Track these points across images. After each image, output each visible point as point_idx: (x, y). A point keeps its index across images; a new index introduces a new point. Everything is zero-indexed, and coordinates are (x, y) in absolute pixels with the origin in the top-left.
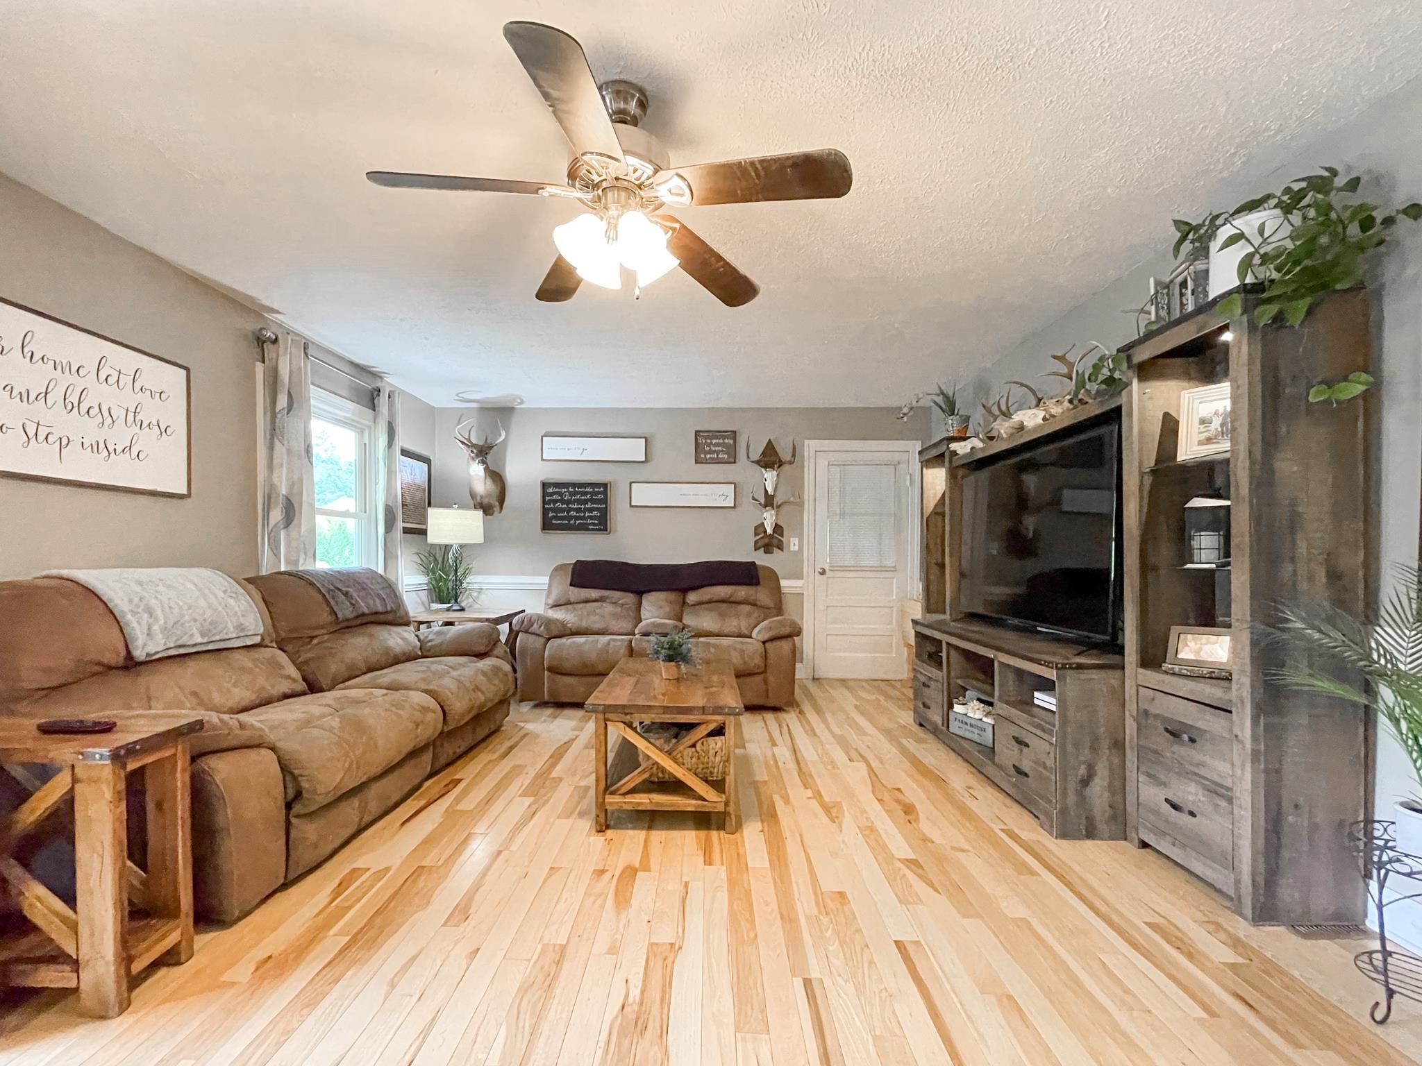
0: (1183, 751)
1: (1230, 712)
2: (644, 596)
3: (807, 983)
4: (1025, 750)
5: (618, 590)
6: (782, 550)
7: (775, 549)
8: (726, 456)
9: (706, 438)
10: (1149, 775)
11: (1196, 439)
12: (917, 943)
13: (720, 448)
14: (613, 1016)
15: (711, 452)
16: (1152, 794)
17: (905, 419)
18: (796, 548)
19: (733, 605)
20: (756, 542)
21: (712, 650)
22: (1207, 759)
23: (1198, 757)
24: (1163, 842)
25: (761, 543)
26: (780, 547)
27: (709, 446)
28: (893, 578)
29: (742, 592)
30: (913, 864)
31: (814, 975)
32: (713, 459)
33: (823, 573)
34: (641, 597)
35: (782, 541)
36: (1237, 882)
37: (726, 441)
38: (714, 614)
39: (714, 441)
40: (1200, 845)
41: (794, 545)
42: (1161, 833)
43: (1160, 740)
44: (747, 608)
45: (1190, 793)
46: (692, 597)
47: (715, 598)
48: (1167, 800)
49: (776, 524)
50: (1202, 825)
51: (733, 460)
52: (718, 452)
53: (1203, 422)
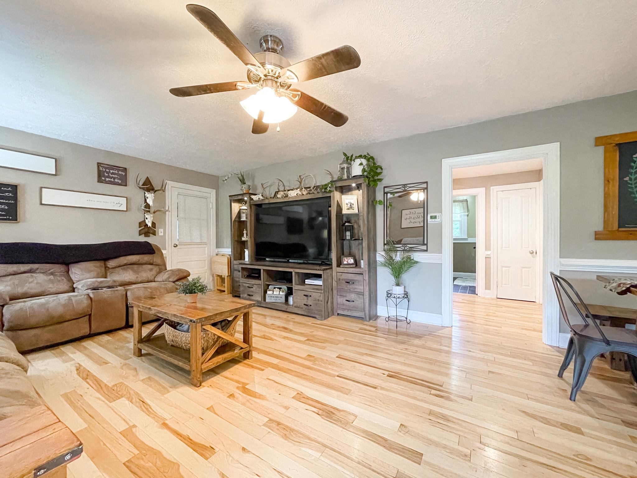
0: (350, 286)
1: (363, 274)
2: (70, 266)
3: (338, 376)
4: (309, 298)
5: (49, 263)
6: (155, 235)
7: (151, 235)
8: (120, 182)
9: (106, 168)
10: (341, 295)
11: (346, 208)
12: (339, 355)
13: (116, 176)
14: (321, 418)
15: (109, 177)
16: (341, 300)
17: (225, 182)
18: (162, 234)
19: (141, 266)
20: (140, 231)
21: (149, 290)
22: (357, 287)
23: (355, 287)
24: (345, 312)
25: (143, 231)
26: (154, 234)
27: (107, 173)
28: (205, 247)
29: (146, 258)
30: (308, 340)
31: (337, 374)
32: (110, 181)
33: (176, 246)
34: (68, 266)
35: (155, 231)
36: (365, 314)
37: (120, 173)
38: (131, 272)
39: (111, 171)
40: (355, 309)
41: (161, 232)
42: (344, 309)
43: (344, 285)
44: (150, 267)
45: (352, 296)
46: (111, 263)
47: (129, 262)
48: (346, 300)
49: (153, 222)
50: (356, 303)
51: (125, 184)
52: (114, 178)
53: (347, 204)
